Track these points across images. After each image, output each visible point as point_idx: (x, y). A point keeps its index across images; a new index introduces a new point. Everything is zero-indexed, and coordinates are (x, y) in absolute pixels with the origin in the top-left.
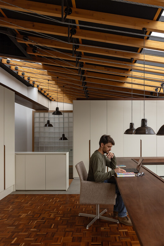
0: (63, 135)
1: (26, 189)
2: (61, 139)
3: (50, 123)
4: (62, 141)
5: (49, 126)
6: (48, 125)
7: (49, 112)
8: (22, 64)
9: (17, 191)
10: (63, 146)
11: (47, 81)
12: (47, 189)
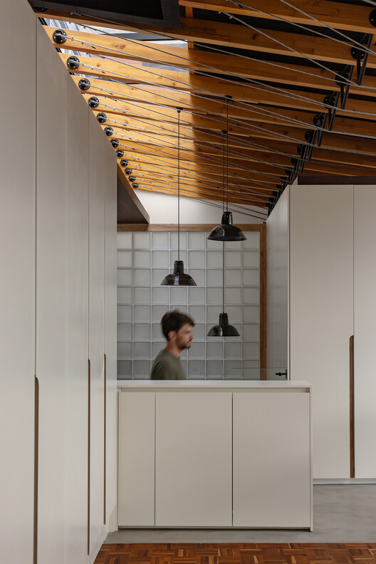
0: (224, 317)
1: (159, 524)
2: (215, 332)
3: (186, 272)
4: (221, 339)
5: (181, 283)
6: (177, 279)
7: (150, 229)
8: (113, 46)
9: (121, 529)
10: (203, 358)
11: (174, 112)
12: (237, 524)
